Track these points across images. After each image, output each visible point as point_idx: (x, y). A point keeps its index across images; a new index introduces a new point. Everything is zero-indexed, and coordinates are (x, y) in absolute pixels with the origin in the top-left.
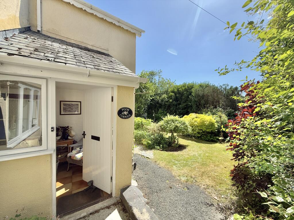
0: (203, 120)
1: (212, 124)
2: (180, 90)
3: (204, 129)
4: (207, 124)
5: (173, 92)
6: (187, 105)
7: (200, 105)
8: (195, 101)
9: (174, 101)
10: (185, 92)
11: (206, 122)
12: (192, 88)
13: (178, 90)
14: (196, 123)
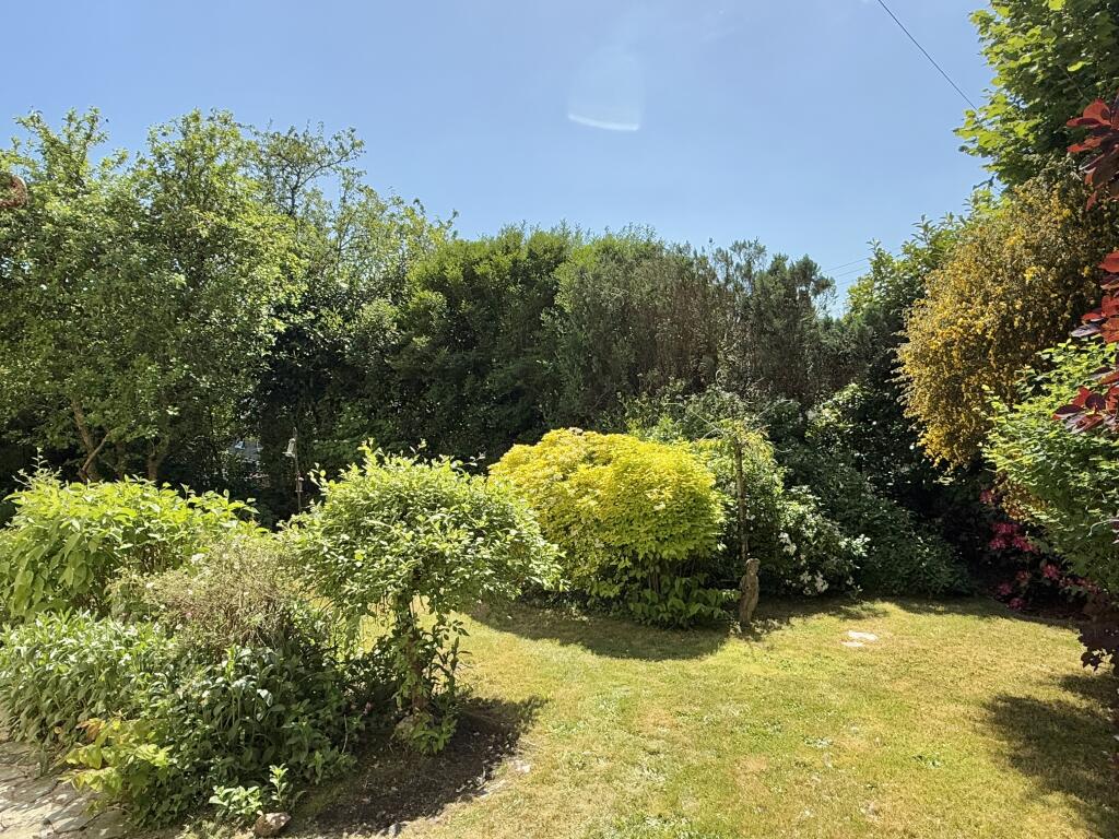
0: (636, 477)
1: (692, 506)
2: (479, 271)
3: (646, 546)
4: (663, 506)
5: (435, 283)
6: (526, 373)
7: (606, 370)
8: (578, 347)
9: (441, 345)
10: (512, 289)
11: (652, 495)
12: (559, 261)
13: (470, 275)
14: (588, 502)
